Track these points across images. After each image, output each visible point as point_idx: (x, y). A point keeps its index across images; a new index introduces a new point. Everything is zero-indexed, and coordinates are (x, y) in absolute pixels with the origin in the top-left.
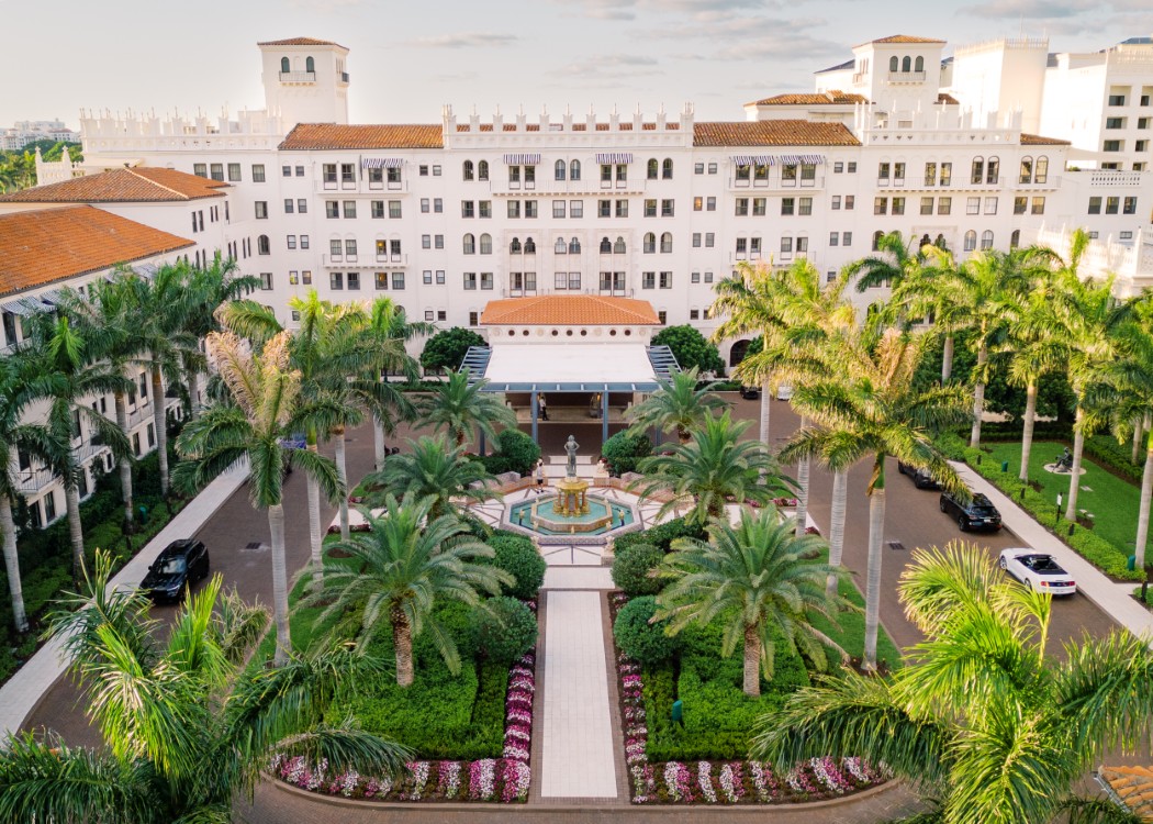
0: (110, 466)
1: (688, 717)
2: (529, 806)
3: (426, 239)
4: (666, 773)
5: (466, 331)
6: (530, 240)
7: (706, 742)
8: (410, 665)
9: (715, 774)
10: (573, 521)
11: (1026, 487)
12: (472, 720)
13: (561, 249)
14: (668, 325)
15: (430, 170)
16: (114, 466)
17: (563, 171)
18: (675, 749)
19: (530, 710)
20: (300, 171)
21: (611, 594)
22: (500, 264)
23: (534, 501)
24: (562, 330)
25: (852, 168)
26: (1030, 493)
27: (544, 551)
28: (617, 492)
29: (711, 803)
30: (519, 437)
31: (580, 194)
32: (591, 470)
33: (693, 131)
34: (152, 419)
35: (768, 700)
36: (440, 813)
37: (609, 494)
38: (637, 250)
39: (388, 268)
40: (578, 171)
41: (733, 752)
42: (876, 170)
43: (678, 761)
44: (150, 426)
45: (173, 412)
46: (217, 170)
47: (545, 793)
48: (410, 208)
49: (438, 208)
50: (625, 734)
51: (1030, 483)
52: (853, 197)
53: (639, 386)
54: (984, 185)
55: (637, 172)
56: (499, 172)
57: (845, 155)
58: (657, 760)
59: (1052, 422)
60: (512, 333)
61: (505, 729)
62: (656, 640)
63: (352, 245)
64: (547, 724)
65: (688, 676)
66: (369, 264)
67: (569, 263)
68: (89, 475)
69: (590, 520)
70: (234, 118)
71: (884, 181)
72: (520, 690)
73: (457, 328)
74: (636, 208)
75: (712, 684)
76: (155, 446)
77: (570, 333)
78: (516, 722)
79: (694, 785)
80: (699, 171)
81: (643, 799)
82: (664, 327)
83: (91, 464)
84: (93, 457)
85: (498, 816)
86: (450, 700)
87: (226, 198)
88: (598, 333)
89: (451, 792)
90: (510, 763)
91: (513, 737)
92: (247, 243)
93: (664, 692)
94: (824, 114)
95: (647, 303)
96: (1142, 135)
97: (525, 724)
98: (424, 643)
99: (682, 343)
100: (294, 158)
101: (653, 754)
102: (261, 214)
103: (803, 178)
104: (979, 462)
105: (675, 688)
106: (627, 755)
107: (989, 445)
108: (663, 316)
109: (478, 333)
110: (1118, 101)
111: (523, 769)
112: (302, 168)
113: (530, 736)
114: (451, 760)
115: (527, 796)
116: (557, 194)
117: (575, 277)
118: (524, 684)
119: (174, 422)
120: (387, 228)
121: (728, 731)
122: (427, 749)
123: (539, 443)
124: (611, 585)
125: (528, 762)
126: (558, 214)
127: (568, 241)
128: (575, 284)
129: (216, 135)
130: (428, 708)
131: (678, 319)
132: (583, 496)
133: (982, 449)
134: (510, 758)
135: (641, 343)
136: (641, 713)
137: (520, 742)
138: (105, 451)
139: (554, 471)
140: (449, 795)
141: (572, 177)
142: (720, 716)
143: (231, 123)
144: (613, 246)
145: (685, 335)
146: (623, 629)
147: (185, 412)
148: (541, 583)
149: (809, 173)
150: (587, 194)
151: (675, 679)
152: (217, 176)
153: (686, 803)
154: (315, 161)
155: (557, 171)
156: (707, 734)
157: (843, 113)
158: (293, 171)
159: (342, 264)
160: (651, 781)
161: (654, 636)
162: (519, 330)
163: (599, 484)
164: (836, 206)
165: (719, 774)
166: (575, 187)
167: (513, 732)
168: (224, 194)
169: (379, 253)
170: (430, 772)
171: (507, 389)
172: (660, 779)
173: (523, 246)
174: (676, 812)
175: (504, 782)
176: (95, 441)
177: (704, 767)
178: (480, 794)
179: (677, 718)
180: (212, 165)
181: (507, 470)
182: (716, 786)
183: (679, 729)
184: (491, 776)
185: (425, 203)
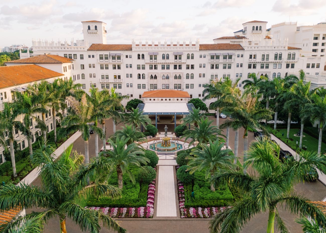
0: (40, 134)
1: (196, 196)
2: (153, 219)
3: (127, 75)
4: (190, 210)
5: (138, 100)
6: (155, 75)
7: (200, 202)
8: (122, 183)
9: (203, 211)
10: (167, 148)
11: (288, 140)
12: (138, 197)
13: (164, 78)
14: (193, 98)
15: (129, 57)
16: (41, 134)
17: (164, 57)
18: (192, 204)
19: (154, 195)
20: (93, 56)
21: (176, 166)
22: (147, 81)
23: (156, 143)
24: (164, 99)
25: (242, 56)
26: (289, 141)
27: (158, 156)
28: (178, 141)
29: (202, 218)
30: (152, 127)
31: (169, 63)
32: (171, 136)
33: (199, 46)
34: (52, 122)
35: (217, 192)
36: (129, 221)
37: (176, 142)
38: (184, 78)
39: (117, 83)
40: (168, 57)
41: (208, 205)
42: (249, 57)
43: (193, 207)
44: (51, 124)
45: (58, 120)
46: (70, 56)
47: (157, 216)
48: (123, 67)
49: (131, 67)
50: (179, 201)
51: (290, 139)
52: (242, 64)
53: (184, 113)
54: (278, 61)
55: (184, 57)
56: (147, 57)
57: (240, 53)
58: (187, 207)
59: (296, 123)
60: (150, 100)
61: (147, 200)
62: (188, 177)
63: (107, 76)
64: (158, 199)
65: (196, 186)
66: (112, 82)
67: (166, 82)
68: (34, 136)
69: (171, 148)
70: (75, 42)
71: (251, 60)
72: (151, 190)
73: (136, 99)
74: (184, 67)
75: (202, 188)
76: (53, 129)
77: (166, 100)
78: (150, 198)
79: (197, 213)
80: (201, 57)
81: (184, 217)
82: (191, 99)
83: (35, 133)
84: (35, 131)
85: (145, 222)
86: (133, 192)
87: (73, 63)
88: (174, 100)
89: (133, 215)
90: (148, 208)
91: (149, 202)
92: (78, 76)
93: (190, 190)
94: (235, 42)
95: (187, 92)
96: (323, 47)
97: (153, 198)
98: (126, 178)
99: (196, 103)
100: (91, 53)
101: (186, 205)
102: (82, 68)
103: (229, 59)
104: (276, 134)
105: (193, 189)
106: (179, 206)
107: (279, 130)
108: (191, 96)
109: (141, 100)
110: (316, 38)
111: (152, 210)
112: (94, 55)
113: (154, 201)
114: (132, 207)
115: (153, 216)
116: (162, 63)
117: (168, 85)
118: (152, 188)
119: (58, 123)
120: (117, 72)
121: (207, 200)
122: (126, 205)
123: (158, 128)
124: (176, 164)
125: (153, 208)
126: (163, 68)
127: (166, 76)
128: (168, 87)
129: (70, 46)
130: (127, 194)
131: (195, 96)
132: (169, 142)
133: (277, 130)
134: (148, 207)
135: (185, 102)
136: (183, 195)
137: (151, 203)
138: (39, 130)
139: (161, 136)
140: (132, 216)
141: (167, 59)
142: (204, 196)
143: (74, 43)
144: (178, 77)
145: (197, 101)
146: (179, 174)
147: (61, 121)
148: (157, 163)
149: (230, 57)
150: (171, 63)
151: (193, 187)
152: (70, 58)
153: (195, 218)
154: (97, 54)
155: (163, 57)
156: (201, 200)
157: (240, 42)
158: (91, 56)
159: (104, 82)
160: (186, 212)
161: (187, 175)
162: (152, 99)
163: (173, 139)
164: (238, 66)
165: (204, 211)
166: (167, 61)
167: (149, 200)
168: (72, 62)
169: (114, 79)
170: (127, 210)
171: (149, 114)
172: (188, 212)
173: (153, 77)
174: (192, 220)
175: (147, 213)
176: (36, 127)
177: (200, 209)
178: (140, 216)
179: (193, 196)
180: (69, 54)
181: (149, 135)
182: (203, 213)
183: (193, 199)
184: (143, 211)
185: (127, 65)
